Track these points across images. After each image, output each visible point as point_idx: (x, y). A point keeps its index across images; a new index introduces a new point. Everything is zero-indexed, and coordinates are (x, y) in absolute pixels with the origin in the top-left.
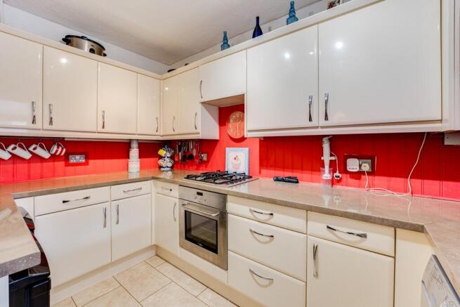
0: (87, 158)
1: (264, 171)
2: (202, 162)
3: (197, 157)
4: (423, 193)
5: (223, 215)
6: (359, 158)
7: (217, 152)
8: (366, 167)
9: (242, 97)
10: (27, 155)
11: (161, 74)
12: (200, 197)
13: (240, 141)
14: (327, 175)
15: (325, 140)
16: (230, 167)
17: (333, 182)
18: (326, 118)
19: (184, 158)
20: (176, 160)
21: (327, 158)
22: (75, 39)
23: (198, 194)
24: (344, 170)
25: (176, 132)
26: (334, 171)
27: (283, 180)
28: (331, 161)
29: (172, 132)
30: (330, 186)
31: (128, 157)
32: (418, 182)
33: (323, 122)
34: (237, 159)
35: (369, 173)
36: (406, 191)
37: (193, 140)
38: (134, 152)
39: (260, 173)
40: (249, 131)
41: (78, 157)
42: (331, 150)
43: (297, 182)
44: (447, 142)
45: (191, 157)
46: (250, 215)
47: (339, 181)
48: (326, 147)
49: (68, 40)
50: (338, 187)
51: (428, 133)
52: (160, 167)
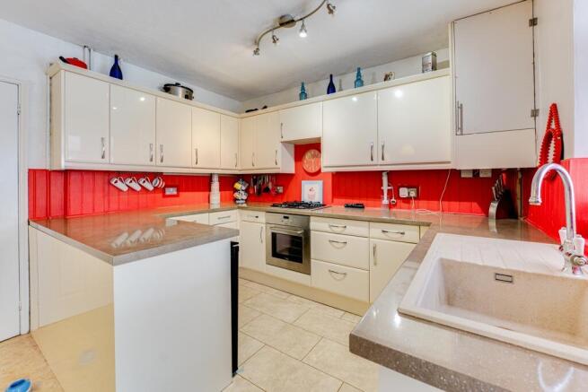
0: (178, 191)
1: (335, 200)
2: (277, 193)
3: (273, 189)
4: (449, 210)
5: (307, 232)
6: (408, 187)
7: (292, 185)
8: (413, 194)
9: (319, 139)
10: (138, 188)
11: (239, 113)
12: (286, 220)
13: (316, 175)
14: (385, 201)
15: (384, 174)
16: (306, 198)
17: (390, 206)
18: (383, 159)
19: (259, 191)
20: (251, 192)
21: (385, 187)
22: (172, 87)
23: (285, 217)
24: (398, 197)
25: (256, 167)
26: (391, 198)
27: (352, 207)
28: (388, 190)
29: (251, 167)
30: (388, 209)
31: (210, 190)
32: (446, 203)
33: (381, 162)
34: (312, 191)
35: (415, 198)
36: (439, 210)
37: (269, 174)
38: (216, 185)
39: (332, 201)
40: (326, 167)
41: (171, 189)
42: (389, 181)
43: (363, 207)
44: (463, 176)
45: (267, 190)
46: (328, 229)
47: (395, 205)
48: (385, 179)
49: (167, 88)
50: (394, 210)
51: (452, 170)
52: (235, 200)
